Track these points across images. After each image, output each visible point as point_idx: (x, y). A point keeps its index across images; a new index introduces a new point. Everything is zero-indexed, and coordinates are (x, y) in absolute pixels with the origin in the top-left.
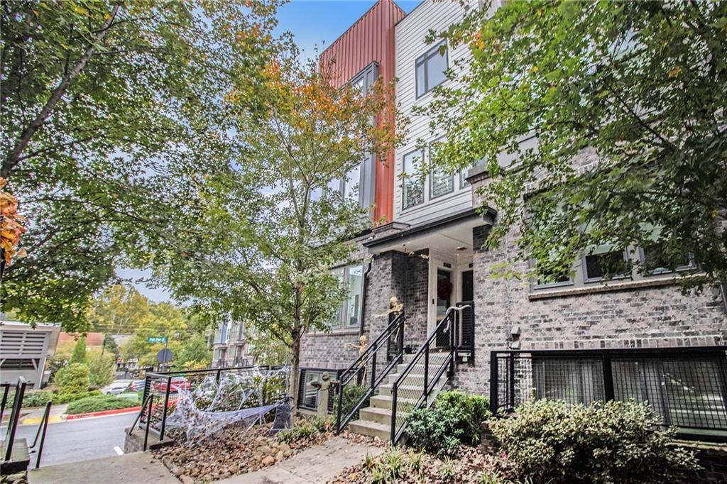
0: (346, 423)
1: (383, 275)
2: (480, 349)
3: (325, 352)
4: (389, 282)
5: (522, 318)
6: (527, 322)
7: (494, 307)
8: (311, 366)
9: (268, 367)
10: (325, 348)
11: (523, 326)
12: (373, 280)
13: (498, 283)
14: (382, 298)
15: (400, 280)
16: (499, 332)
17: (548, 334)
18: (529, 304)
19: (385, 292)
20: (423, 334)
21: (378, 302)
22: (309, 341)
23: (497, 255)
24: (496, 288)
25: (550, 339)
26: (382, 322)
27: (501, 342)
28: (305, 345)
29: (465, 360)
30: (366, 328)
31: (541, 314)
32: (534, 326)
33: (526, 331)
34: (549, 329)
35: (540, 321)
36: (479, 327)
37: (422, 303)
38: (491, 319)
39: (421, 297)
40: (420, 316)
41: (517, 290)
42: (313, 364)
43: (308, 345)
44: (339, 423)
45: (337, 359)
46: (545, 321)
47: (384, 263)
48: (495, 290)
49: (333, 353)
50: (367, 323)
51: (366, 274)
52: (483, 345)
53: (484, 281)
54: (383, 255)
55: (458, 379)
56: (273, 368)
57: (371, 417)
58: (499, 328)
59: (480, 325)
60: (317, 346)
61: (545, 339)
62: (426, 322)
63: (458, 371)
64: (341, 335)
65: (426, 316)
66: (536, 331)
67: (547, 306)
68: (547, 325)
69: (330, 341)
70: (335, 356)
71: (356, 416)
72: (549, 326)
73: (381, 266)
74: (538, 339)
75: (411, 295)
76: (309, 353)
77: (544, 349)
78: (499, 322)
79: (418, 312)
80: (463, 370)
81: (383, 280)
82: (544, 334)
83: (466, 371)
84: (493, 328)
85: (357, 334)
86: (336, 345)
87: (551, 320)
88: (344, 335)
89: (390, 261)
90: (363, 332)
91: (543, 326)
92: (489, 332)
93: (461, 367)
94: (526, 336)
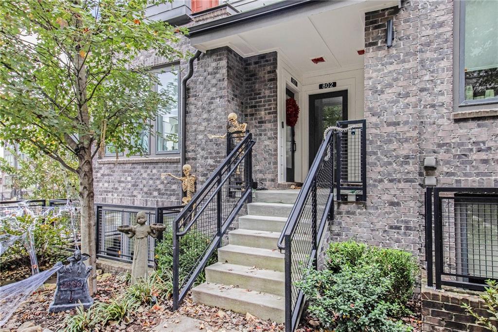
0: (188, 289)
1: (214, 81)
2: (375, 186)
3: (130, 186)
4: (224, 93)
5: (440, 146)
6: (447, 151)
7: (399, 129)
8: (110, 202)
9: (44, 201)
10: (129, 179)
11: (442, 155)
12: (198, 88)
13: (407, 95)
14: (214, 114)
15: (237, 92)
16: (407, 163)
17: (483, 168)
18: (454, 126)
19: (218, 106)
20: (272, 166)
21: (208, 120)
22: (105, 170)
23: (407, 54)
24: (402, 102)
25: (485, 174)
26: (215, 147)
27: (411, 176)
28: (99, 175)
29: (352, 198)
30: (189, 155)
31: (474, 140)
32: (460, 157)
33: (447, 162)
34: (485, 161)
35: (471, 150)
36: (374, 157)
37: (269, 126)
38: (395, 145)
39: (268, 117)
40: (267, 143)
41: (433, 106)
42: (113, 199)
43: (103, 175)
44: (176, 290)
45: (148, 193)
46: (479, 151)
47: (214, 64)
48: (401, 105)
49: (141, 186)
50: (191, 148)
51: (185, 81)
52: (381, 181)
53: (382, 92)
54: (212, 52)
55: (340, 224)
56: (52, 204)
57: (226, 279)
58: (407, 157)
59: (375, 153)
60: (116, 176)
61: (478, 174)
62: (276, 150)
63: (340, 213)
64: (151, 163)
65: (276, 143)
66: (462, 163)
67: (484, 130)
68: (483, 155)
69: (135, 171)
70: (145, 189)
71: (200, 279)
72: (485, 157)
73: (210, 69)
74: (465, 175)
75: (252, 115)
76: (106, 185)
77: (476, 185)
78: (406, 149)
79: (263, 137)
80: (348, 212)
81: (214, 90)
82: (477, 168)
83: (354, 213)
84: (397, 157)
85: (177, 162)
86: (145, 175)
87: (489, 148)
88: (157, 163)
89: (224, 63)
90: (185, 160)
91: (474, 156)
92: (390, 164)
93: (344, 208)
94: (445, 169)
